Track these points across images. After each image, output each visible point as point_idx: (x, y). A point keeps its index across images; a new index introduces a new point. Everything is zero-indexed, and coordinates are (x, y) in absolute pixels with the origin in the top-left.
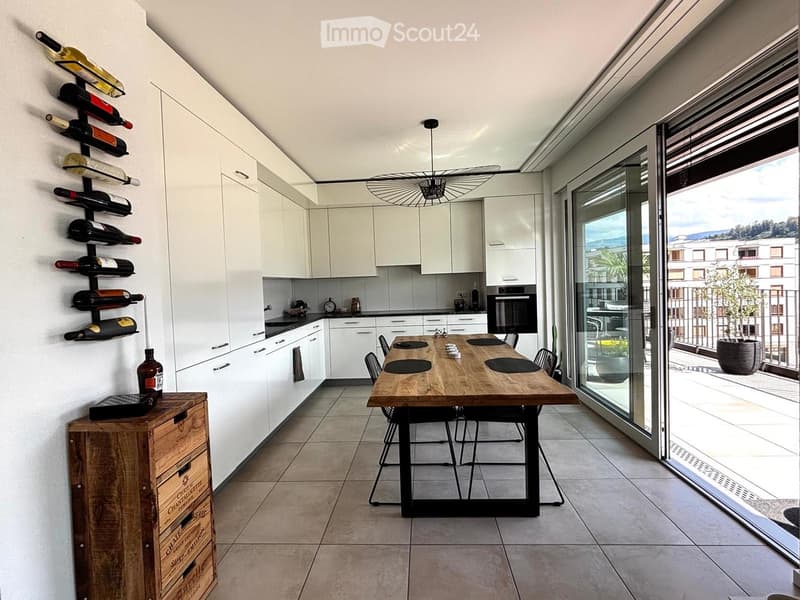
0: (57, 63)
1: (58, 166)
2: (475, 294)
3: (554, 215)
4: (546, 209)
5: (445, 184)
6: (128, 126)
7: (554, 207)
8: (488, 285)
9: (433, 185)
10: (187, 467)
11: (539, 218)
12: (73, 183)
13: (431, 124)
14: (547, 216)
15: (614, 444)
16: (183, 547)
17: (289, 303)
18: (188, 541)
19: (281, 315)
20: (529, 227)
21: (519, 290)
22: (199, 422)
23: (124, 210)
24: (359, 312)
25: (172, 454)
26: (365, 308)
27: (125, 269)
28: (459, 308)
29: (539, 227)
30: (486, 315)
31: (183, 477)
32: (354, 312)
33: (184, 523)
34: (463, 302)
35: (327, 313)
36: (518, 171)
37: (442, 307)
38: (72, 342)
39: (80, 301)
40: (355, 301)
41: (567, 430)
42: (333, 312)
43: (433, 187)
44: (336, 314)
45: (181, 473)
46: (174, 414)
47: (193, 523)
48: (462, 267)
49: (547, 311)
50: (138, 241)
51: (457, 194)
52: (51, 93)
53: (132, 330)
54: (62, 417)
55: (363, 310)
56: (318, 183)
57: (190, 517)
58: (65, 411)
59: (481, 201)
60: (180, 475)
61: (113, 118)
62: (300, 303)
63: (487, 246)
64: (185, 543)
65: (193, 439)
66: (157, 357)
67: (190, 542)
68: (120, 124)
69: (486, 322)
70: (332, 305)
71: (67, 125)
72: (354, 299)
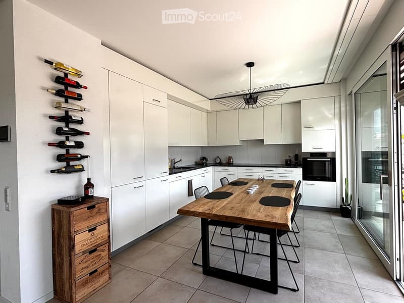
0: (55, 69)
1: (53, 107)
2: (296, 156)
3: (348, 108)
4: (342, 105)
5: (257, 97)
6: (86, 88)
7: (347, 103)
8: (303, 151)
9: (251, 97)
10: (95, 229)
11: (337, 111)
12: (60, 113)
13: (250, 65)
14: (343, 109)
15: (365, 262)
16: (89, 262)
17: (199, 158)
18: (93, 260)
19: (194, 164)
20: (330, 116)
21: (324, 155)
22: (103, 211)
23: (80, 122)
24: (232, 164)
25: (85, 222)
26: (235, 162)
27: (80, 145)
28: (288, 164)
29: (337, 117)
30: (301, 169)
31: (91, 233)
32: (229, 164)
33: (91, 252)
34: (290, 161)
35: (216, 163)
36: (323, 83)
37: (278, 163)
38: (53, 174)
39: (59, 158)
40: (230, 158)
41: (336, 246)
42: (219, 163)
43: (251, 99)
44: (220, 164)
45: (90, 231)
46: (87, 206)
47: (96, 253)
48: (288, 140)
49: (343, 168)
50: (88, 134)
51: (272, 101)
52: (52, 80)
53: (82, 170)
54: (50, 202)
55: (234, 163)
56: (210, 99)
57: (95, 250)
58: (52, 200)
59: (299, 102)
60: (89, 232)
61: (78, 86)
62: (204, 158)
63: (303, 129)
64: (90, 261)
65: (98, 217)
66: (92, 181)
67: (94, 261)
68: (82, 88)
69: (302, 173)
70: (219, 160)
71: (55, 92)
72: (229, 157)
